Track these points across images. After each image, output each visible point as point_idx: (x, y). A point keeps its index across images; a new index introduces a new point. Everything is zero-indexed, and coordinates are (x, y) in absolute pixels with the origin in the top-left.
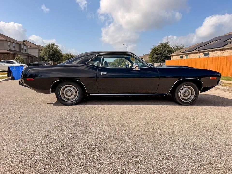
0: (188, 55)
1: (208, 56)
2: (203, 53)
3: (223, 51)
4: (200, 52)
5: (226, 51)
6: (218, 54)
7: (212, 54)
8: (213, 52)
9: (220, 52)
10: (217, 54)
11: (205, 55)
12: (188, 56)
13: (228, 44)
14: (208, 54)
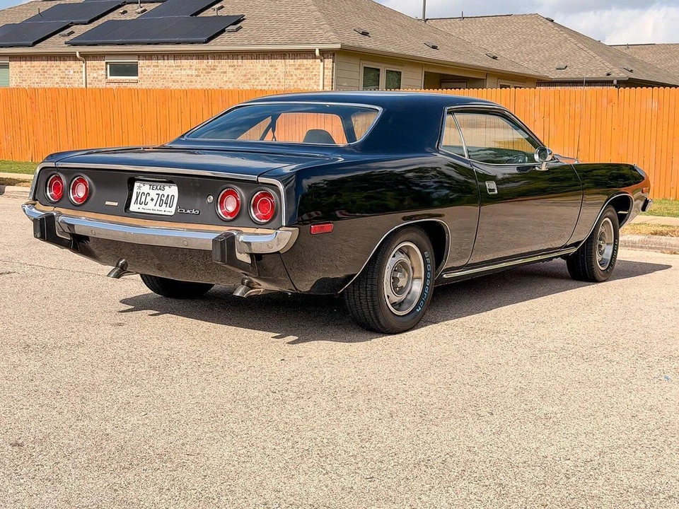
0: (12, 64)
1: (135, 78)
2: (103, 63)
3: (211, 61)
4: (86, 57)
5: (224, 64)
6: (189, 72)
7: (156, 69)
8: (161, 62)
9: (195, 62)
10: (183, 72)
11: (117, 70)
12: (7, 66)
13: (223, 31)
14: (132, 70)
